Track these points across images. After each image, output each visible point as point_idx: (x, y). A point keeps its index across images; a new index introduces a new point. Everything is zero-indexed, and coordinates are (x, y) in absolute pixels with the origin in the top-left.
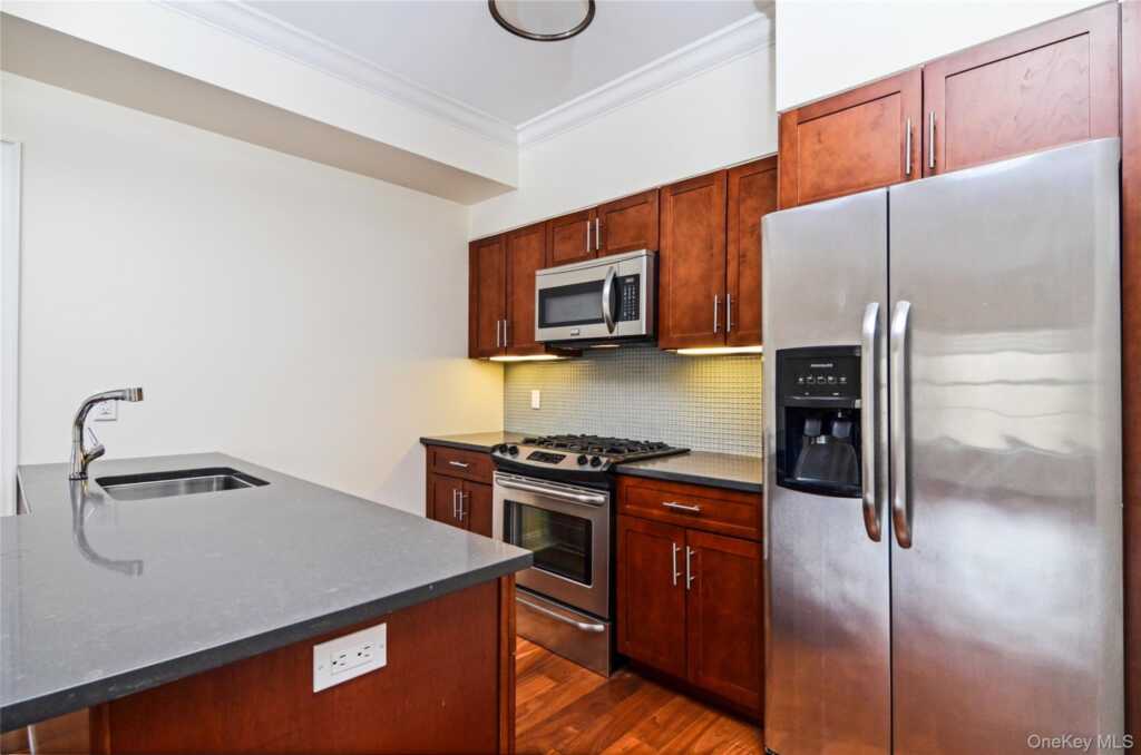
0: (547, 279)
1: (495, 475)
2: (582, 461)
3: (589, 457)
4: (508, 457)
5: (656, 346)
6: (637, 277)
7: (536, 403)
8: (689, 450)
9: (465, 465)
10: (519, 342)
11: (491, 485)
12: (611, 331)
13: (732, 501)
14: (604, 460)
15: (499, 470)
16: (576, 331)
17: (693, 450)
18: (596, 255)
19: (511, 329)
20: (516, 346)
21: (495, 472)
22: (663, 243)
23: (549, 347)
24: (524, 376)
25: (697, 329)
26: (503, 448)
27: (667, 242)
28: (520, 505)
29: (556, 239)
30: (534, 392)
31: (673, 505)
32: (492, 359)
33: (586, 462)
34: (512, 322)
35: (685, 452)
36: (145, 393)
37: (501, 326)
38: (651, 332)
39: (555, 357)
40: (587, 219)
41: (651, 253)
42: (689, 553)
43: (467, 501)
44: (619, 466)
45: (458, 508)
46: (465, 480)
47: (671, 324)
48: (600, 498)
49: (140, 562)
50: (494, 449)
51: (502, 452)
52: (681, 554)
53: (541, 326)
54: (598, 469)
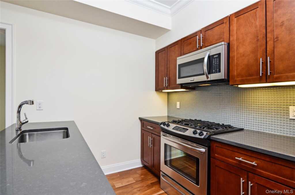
0: (181, 60)
1: (162, 133)
2: (195, 133)
3: (198, 131)
4: (166, 127)
5: (229, 84)
6: (219, 54)
7: (178, 107)
8: (243, 129)
9: (152, 128)
10: (172, 85)
11: (160, 137)
12: (208, 77)
13: (277, 164)
14: (205, 133)
15: (163, 132)
16: (193, 79)
17: (245, 129)
18: (201, 48)
19: (169, 80)
20: (171, 86)
21: (161, 132)
22: (231, 39)
23: (182, 86)
24: (174, 97)
25: (250, 75)
26: (164, 124)
27: (234, 38)
28: (171, 146)
29: (185, 45)
30: (177, 102)
31: (240, 159)
32: (163, 91)
33: (197, 133)
34: (169, 78)
35: (242, 130)
36: (34, 103)
37: (165, 79)
38: (226, 78)
39: (184, 90)
40: (197, 35)
41: (226, 43)
42: (250, 185)
43: (153, 141)
44: (211, 136)
45: (150, 143)
46: (152, 133)
47: (235, 74)
48: (203, 150)
49: (33, 161)
50: (161, 124)
51: (164, 125)
52: (246, 184)
53: (179, 78)
54: (202, 137)
